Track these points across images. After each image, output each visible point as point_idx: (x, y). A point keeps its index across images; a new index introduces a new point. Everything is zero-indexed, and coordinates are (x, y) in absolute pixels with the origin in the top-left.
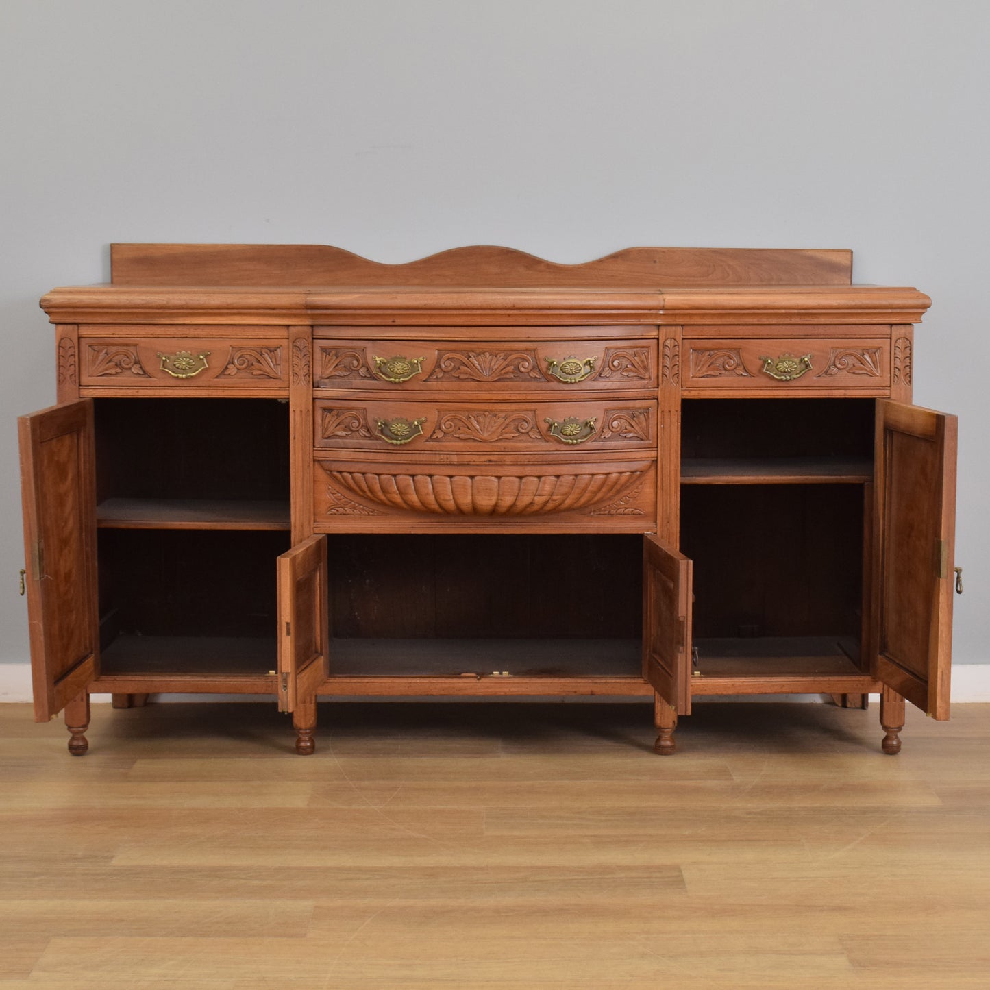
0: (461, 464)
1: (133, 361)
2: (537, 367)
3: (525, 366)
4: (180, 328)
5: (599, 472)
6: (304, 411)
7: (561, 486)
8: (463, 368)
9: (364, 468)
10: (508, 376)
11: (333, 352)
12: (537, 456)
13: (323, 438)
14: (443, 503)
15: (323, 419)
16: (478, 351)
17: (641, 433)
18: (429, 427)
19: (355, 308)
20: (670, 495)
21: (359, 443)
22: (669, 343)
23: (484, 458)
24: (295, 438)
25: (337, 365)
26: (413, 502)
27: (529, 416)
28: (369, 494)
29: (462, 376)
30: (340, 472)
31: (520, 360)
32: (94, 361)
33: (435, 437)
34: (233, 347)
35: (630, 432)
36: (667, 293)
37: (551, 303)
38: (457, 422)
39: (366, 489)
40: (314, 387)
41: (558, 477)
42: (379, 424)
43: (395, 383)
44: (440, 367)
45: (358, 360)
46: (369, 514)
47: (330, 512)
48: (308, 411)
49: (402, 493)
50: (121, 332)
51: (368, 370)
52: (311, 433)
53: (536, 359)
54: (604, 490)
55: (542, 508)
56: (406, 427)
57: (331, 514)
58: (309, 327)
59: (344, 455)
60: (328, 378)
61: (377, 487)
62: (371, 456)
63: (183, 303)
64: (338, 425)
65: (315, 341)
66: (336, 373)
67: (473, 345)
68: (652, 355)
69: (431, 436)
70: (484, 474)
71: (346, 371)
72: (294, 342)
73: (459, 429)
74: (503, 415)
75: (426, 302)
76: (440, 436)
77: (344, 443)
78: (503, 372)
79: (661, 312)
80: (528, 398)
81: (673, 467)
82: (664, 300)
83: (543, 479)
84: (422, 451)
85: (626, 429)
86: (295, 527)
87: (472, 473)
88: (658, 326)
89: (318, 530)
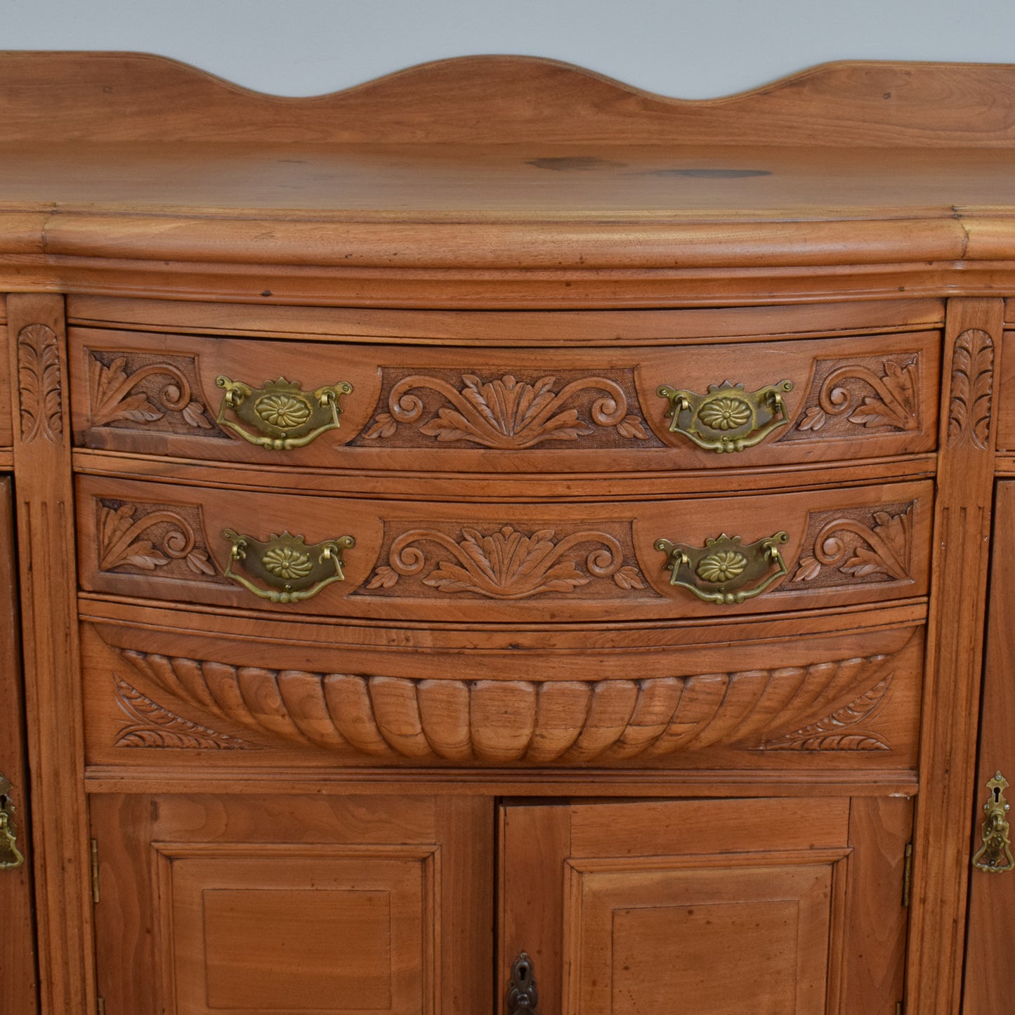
0: (442, 653)
2: (636, 412)
3: (608, 412)
5: (785, 664)
6: (50, 504)
7: (692, 700)
8: (448, 415)
9: (198, 647)
10: (562, 435)
11: (119, 362)
12: (635, 634)
13: (101, 570)
14: (398, 742)
15: (100, 524)
16: (486, 372)
17: (890, 562)
18: (362, 559)
19: (166, 259)
20: (955, 706)
21: (190, 589)
22: (969, 339)
23: (502, 640)
24: (31, 568)
25: (128, 394)
26: (322, 735)
28: (215, 710)
29: (446, 435)
30: (145, 654)
31: (595, 395)
33: (375, 584)
35: (865, 562)
36: (971, 217)
37: (679, 252)
38: (430, 548)
39: (204, 695)
40: (73, 445)
41: (684, 678)
42: (235, 549)
43: (273, 448)
44: (388, 411)
45: (179, 386)
46: (219, 747)
47: (123, 742)
48: (63, 503)
49: (293, 711)
51: (205, 411)
52: (72, 556)
53: (635, 392)
54: (797, 702)
55: (644, 751)
56: (303, 558)
57: (128, 746)
58: (58, 298)
59: (149, 614)
60: (107, 425)
61: (233, 696)
62: (217, 625)
64: (136, 540)
65: (74, 330)
66: (127, 414)
67: (473, 359)
68: (927, 369)
69: (367, 581)
70: (502, 676)
71: (150, 410)
72: (20, 334)
73: (438, 567)
74: (550, 532)
75: (348, 248)
76: (389, 584)
77: (149, 584)
78: (550, 424)
79: (959, 266)
80: (615, 490)
81: (964, 642)
82: (967, 235)
83: (647, 684)
84: (343, 620)
85: (855, 555)
86: (40, 776)
87: (470, 673)
88: (945, 301)
89: (93, 787)
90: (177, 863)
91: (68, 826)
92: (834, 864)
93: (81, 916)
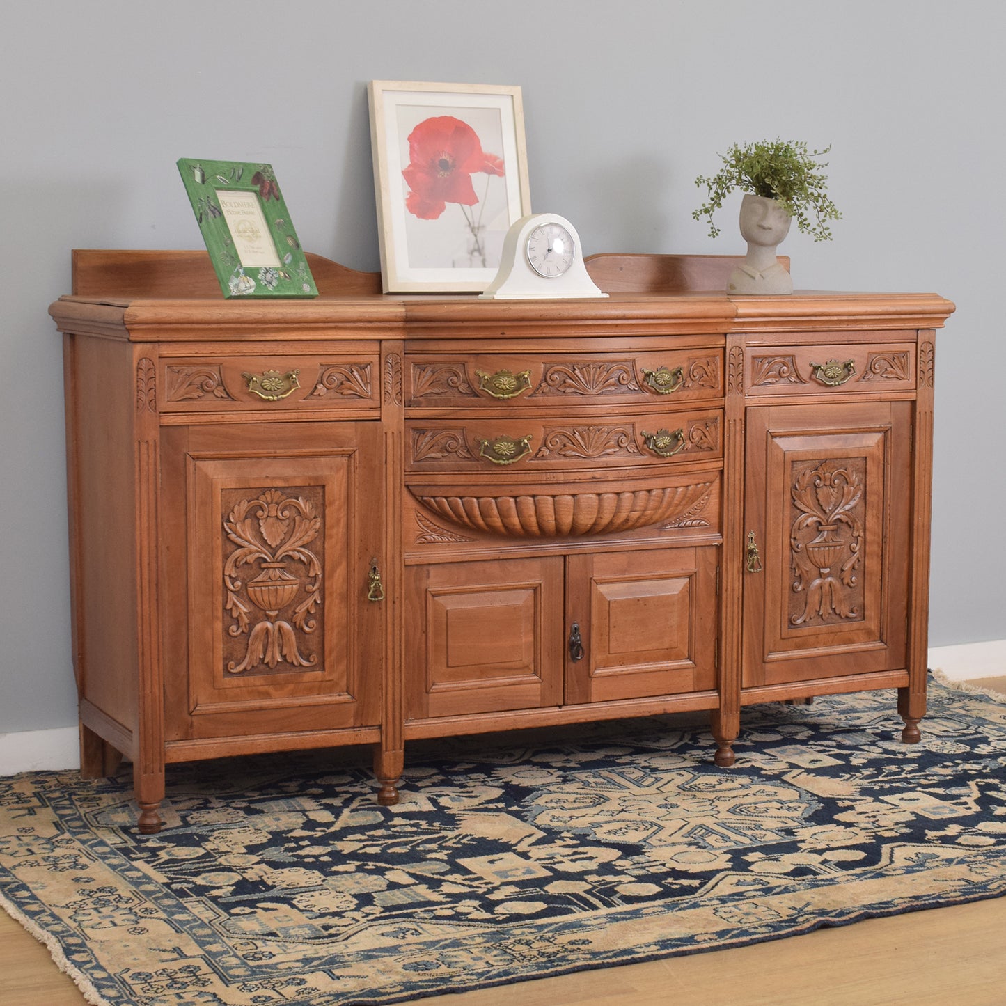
0: (567, 483)
1: (216, 383)
2: (634, 379)
3: (625, 378)
4: (268, 345)
5: (681, 485)
6: (395, 432)
7: (651, 500)
8: (569, 382)
9: (461, 491)
10: (609, 389)
11: (429, 368)
12: (636, 471)
13: (415, 461)
14: (544, 525)
15: (415, 441)
16: (583, 363)
17: (711, 443)
18: (537, 444)
20: (734, 505)
21: (459, 465)
22: (734, 351)
23: (589, 475)
25: (433, 382)
26: (514, 525)
27: (629, 430)
28: (465, 519)
29: (568, 390)
30: (434, 497)
31: (620, 372)
32: (171, 384)
33: (540, 454)
34: (321, 364)
35: (705, 442)
38: (563, 438)
39: (464, 514)
40: (406, 406)
41: (649, 491)
42: (485, 443)
43: (504, 399)
44: (546, 381)
45: (458, 376)
46: (457, 541)
47: (419, 541)
48: (401, 432)
49: (503, 515)
50: (205, 350)
51: (469, 386)
52: (403, 456)
53: (634, 371)
54: (683, 502)
55: (636, 521)
56: (513, 446)
57: (420, 543)
58: (403, 342)
59: (442, 478)
60: (422, 396)
61: (476, 512)
62: (473, 479)
63: (280, 316)
64: (433, 446)
65: (408, 356)
66: (432, 391)
67: (578, 358)
68: (720, 362)
69: (537, 454)
70: (587, 492)
71: (443, 388)
72: (386, 358)
73: (565, 446)
74: (606, 429)
75: (541, 313)
76: (546, 454)
77: (439, 465)
78: (606, 384)
79: (736, 320)
80: (629, 411)
81: (737, 476)
82: (737, 307)
83: (637, 494)
84: (528, 471)
85: (701, 439)
86: (386, 559)
87: (575, 492)
88: (725, 335)
89: (408, 562)
90: (436, 598)
91: (397, 582)
92: (690, 577)
93: (401, 624)
